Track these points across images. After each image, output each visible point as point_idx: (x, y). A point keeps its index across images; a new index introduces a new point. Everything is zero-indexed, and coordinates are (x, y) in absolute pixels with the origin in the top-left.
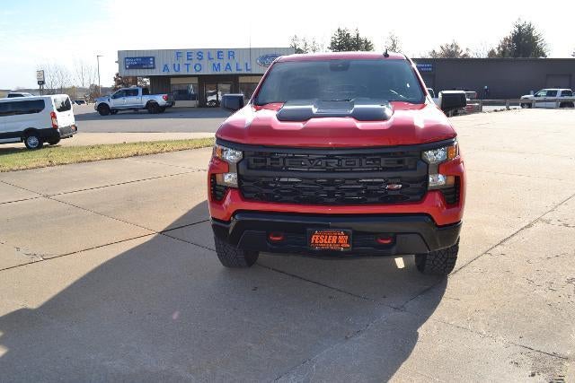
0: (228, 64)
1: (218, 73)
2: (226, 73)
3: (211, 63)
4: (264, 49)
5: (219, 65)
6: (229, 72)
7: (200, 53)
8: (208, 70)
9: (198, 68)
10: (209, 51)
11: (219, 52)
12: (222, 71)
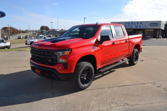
0: (140, 26)
1: (137, 28)
2: (139, 28)
3: (135, 25)
4: (153, 21)
5: (137, 26)
6: (140, 28)
7: (132, 23)
8: (134, 27)
9: (131, 27)
10: (135, 22)
11: (138, 22)
12: (138, 28)
